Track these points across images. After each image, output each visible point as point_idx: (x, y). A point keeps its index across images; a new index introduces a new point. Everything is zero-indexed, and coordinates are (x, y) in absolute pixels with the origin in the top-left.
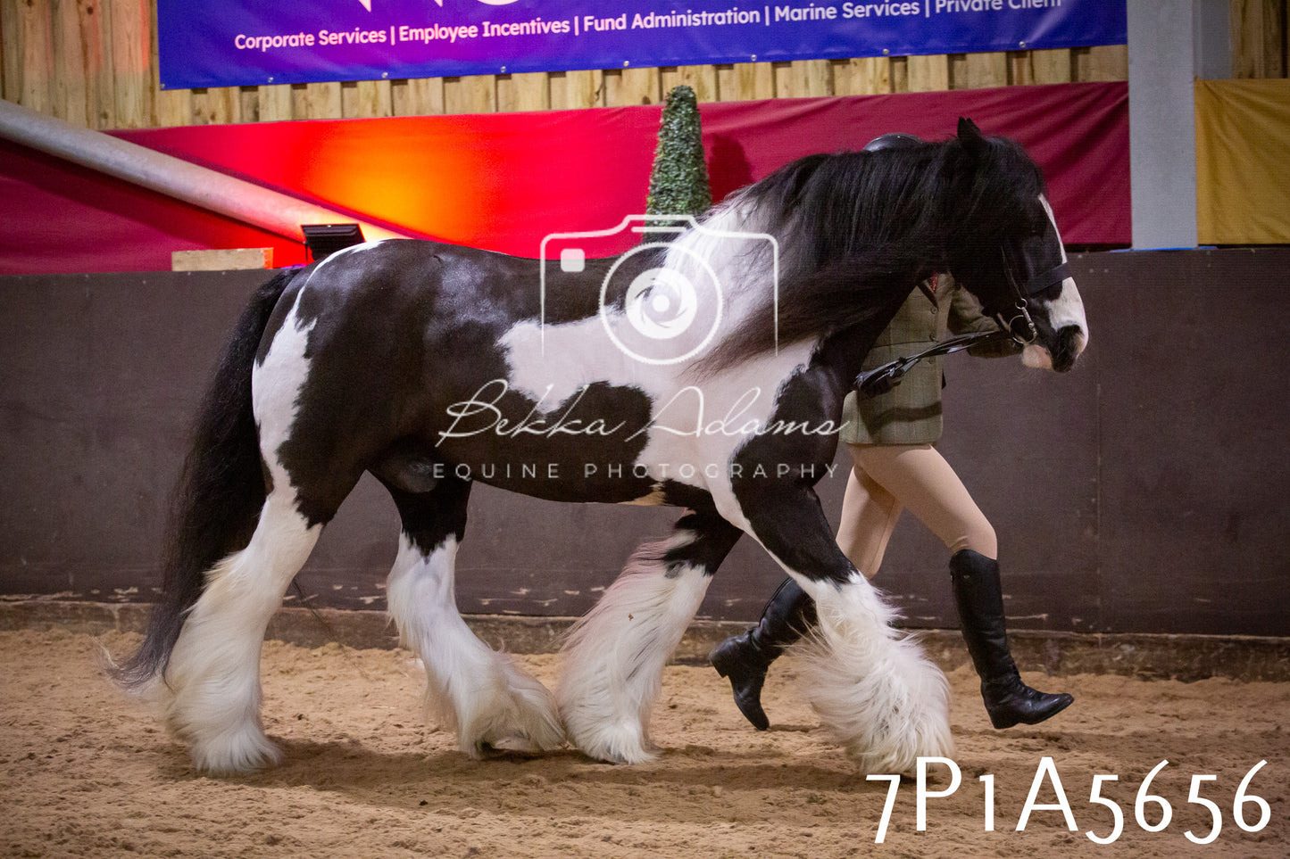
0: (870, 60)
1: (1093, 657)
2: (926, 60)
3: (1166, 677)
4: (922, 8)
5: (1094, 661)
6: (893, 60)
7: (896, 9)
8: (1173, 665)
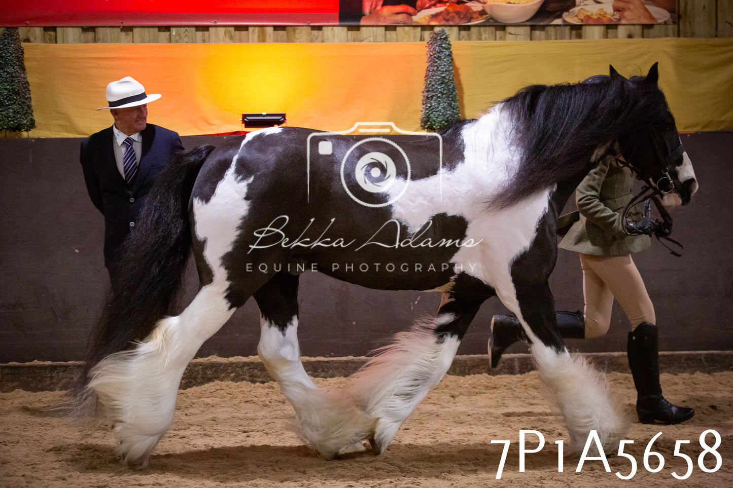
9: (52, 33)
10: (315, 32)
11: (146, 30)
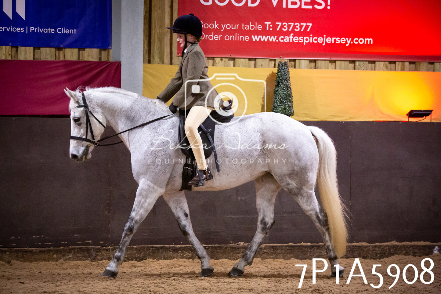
0: (4, 47)
1: (107, 254)
2: (26, 49)
3: (132, 260)
4: (25, 30)
5: (108, 256)
6: (12, 47)
7: (15, 30)
8: (134, 256)
9: (293, 63)
10: (430, 66)
11: (343, 62)
